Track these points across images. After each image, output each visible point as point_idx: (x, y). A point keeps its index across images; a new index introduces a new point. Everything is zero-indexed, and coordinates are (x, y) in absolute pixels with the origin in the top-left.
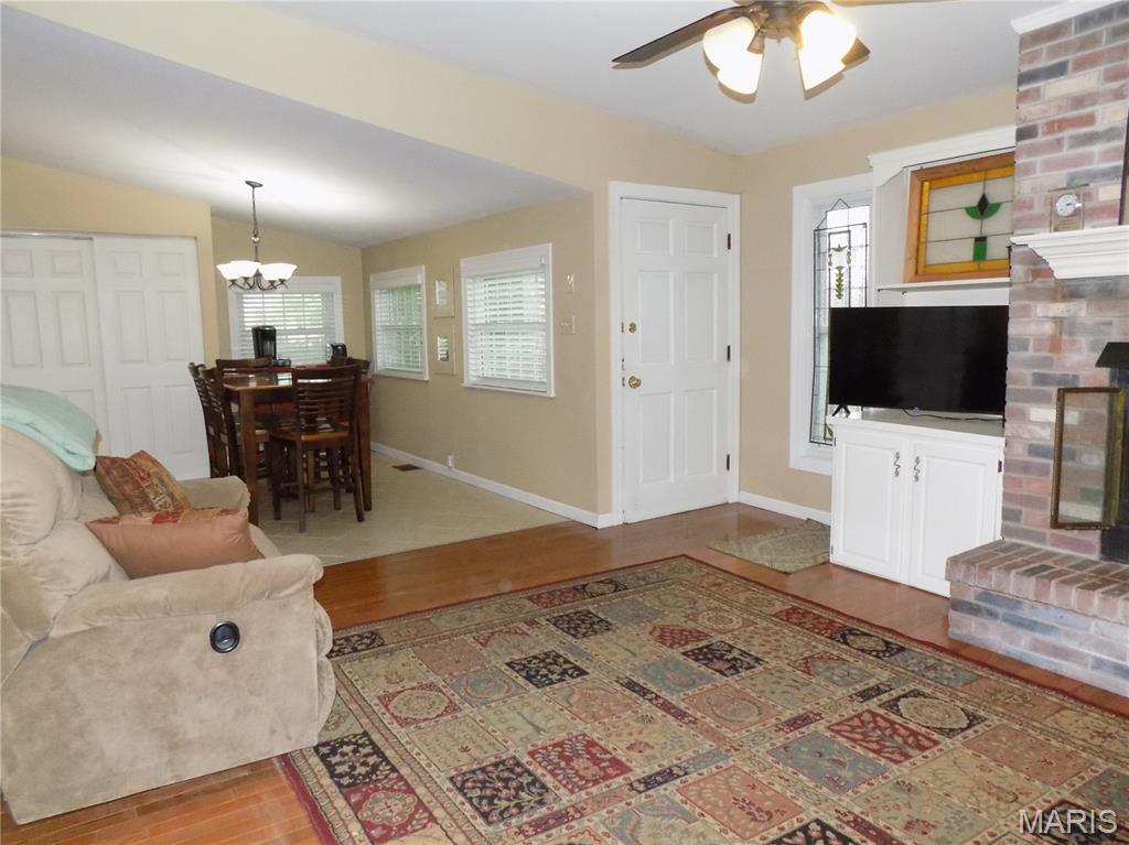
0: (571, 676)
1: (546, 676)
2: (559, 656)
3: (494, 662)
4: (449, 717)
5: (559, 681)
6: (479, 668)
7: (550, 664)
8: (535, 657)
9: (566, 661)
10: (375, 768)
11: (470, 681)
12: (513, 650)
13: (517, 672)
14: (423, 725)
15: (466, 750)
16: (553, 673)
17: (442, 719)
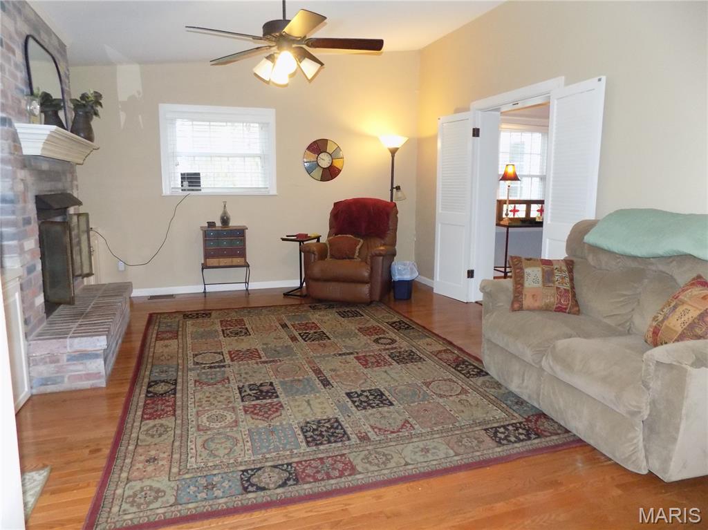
0: (356, 393)
1: (371, 395)
2: (357, 407)
3: (402, 407)
4: (428, 380)
5: (364, 391)
6: (412, 405)
7: (365, 402)
8: (373, 407)
9: (354, 402)
10: (457, 366)
11: (417, 396)
12: (386, 414)
13: (388, 399)
14: (441, 379)
15: (419, 368)
16: (367, 396)
17: (432, 380)
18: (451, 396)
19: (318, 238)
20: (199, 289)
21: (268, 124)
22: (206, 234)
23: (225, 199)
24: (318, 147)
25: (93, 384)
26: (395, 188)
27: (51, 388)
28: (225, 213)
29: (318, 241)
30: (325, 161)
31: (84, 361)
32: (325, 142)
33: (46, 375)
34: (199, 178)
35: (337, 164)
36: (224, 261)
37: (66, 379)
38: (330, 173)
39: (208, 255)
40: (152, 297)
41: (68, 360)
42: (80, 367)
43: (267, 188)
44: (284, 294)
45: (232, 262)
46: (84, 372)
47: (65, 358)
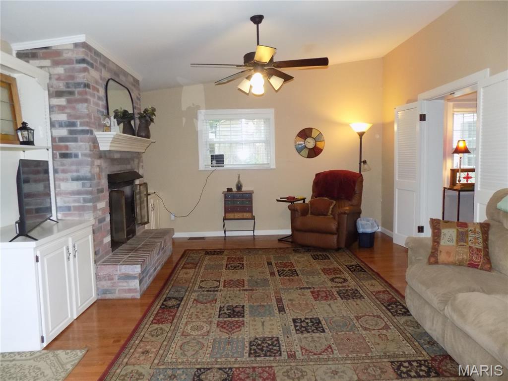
0: (301, 319)
1: (311, 322)
2: (296, 330)
3: (331, 334)
4: (360, 315)
5: (307, 319)
6: (339, 333)
7: (304, 327)
8: (309, 332)
9: (296, 326)
10: (389, 305)
11: (347, 327)
12: (316, 339)
13: (322, 327)
14: (371, 314)
15: (357, 304)
16: (307, 323)
17: (363, 314)
18: (374, 330)
19: (304, 199)
20: (221, 234)
21: (269, 119)
22: (226, 196)
23: (239, 173)
24: (305, 134)
25: (133, 296)
26: (362, 162)
27: (109, 296)
28: (239, 182)
29: (304, 202)
30: (310, 143)
31: (127, 281)
32: (310, 130)
33: (106, 287)
34: (223, 158)
35: (319, 145)
36: (237, 215)
37: (117, 292)
38: (315, 152)
39: (227, 211)
40: (191, 239)
41: (118, 279)
42: (125, 284)
43: (268, 164)
44: (279, 240)
45: (243, 215)
46: (127, 288)
47: (117, 278)
